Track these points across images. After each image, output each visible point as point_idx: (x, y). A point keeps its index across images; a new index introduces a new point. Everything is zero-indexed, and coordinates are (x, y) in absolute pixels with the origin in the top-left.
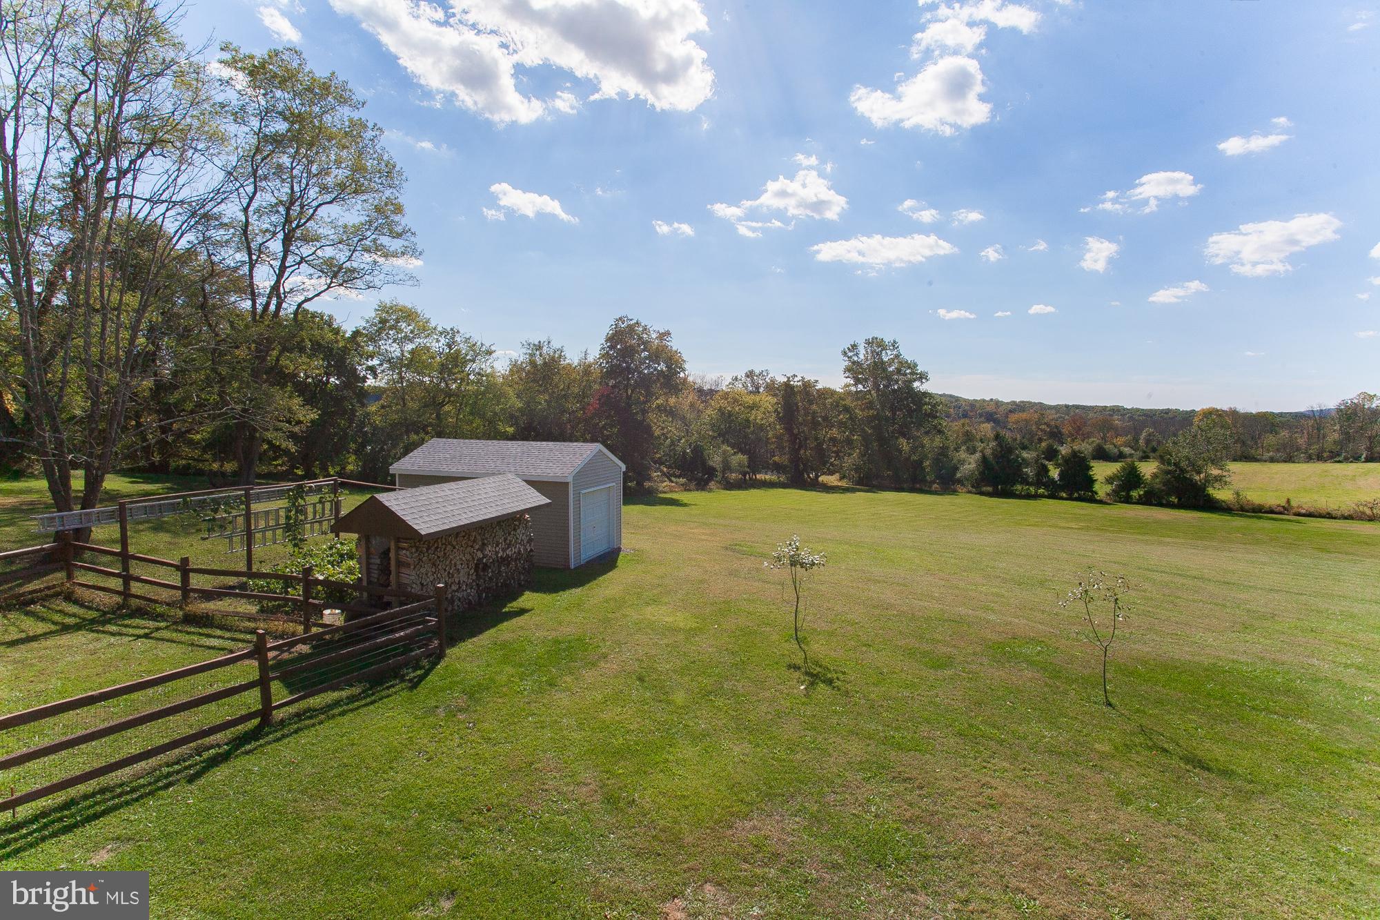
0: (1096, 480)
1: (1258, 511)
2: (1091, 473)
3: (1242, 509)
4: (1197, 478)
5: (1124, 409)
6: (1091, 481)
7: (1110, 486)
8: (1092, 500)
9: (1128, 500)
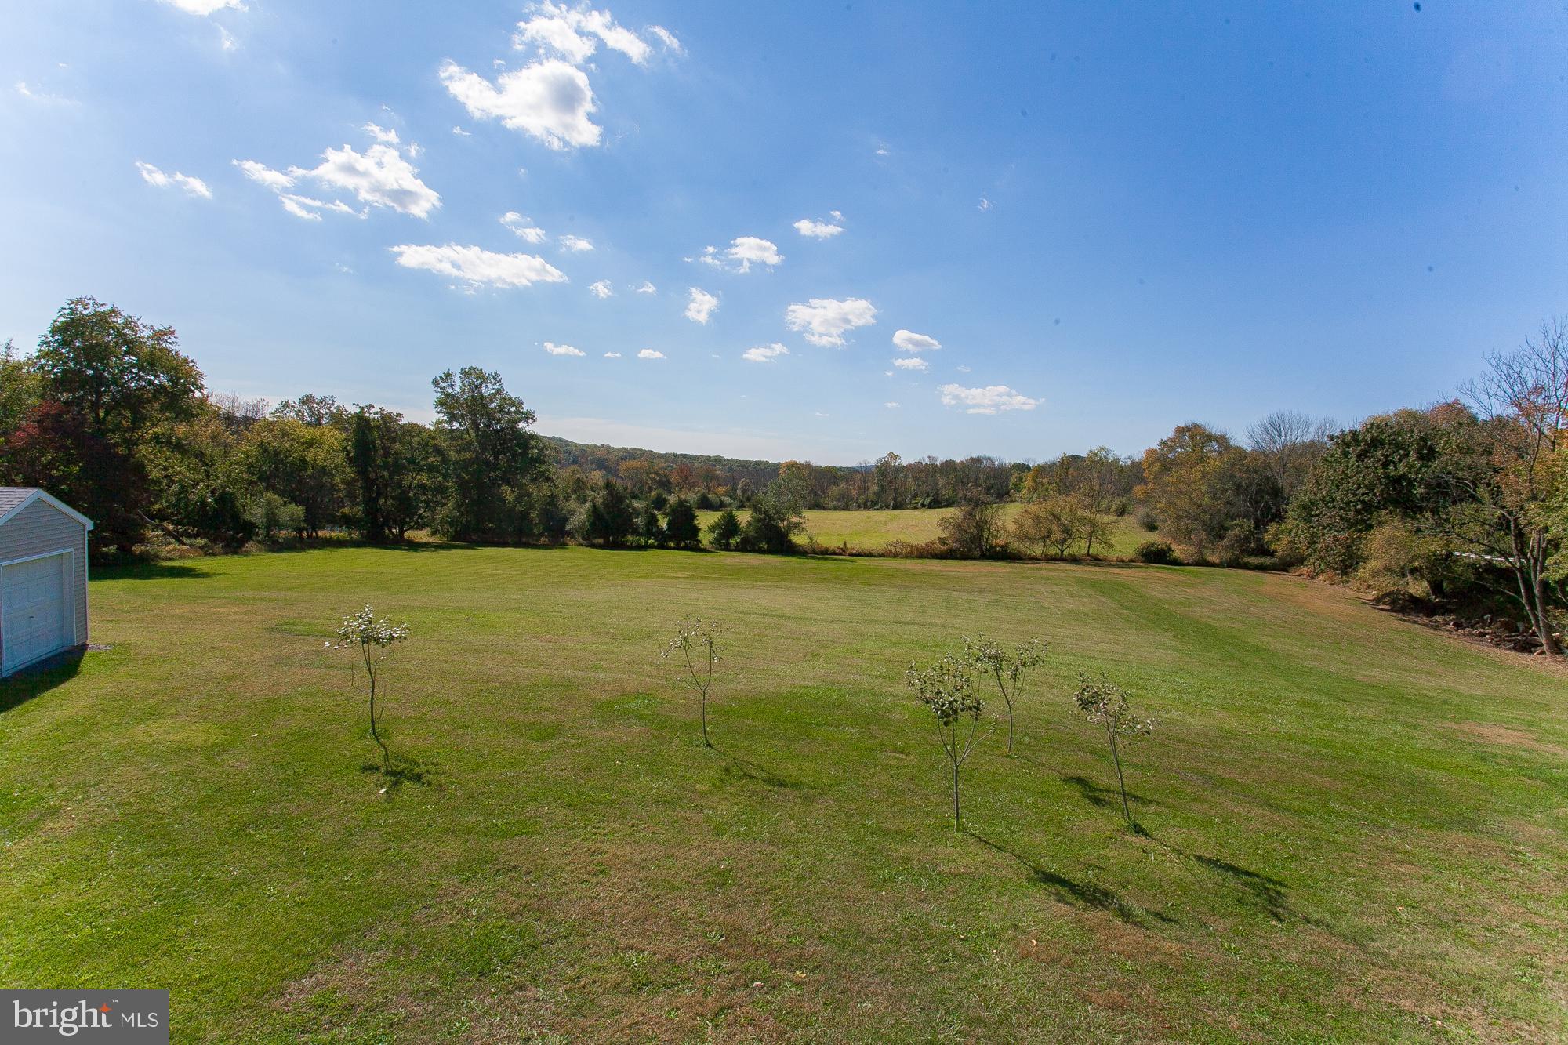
0: (700, 529)
1: (825, 553)
2: (696, 522)
3: (814, 552)
4: (781, 525)
5: (725, 460)
6: (695, 530)
7: (712, 534)
8: (697, 549)
9: (727, 548)
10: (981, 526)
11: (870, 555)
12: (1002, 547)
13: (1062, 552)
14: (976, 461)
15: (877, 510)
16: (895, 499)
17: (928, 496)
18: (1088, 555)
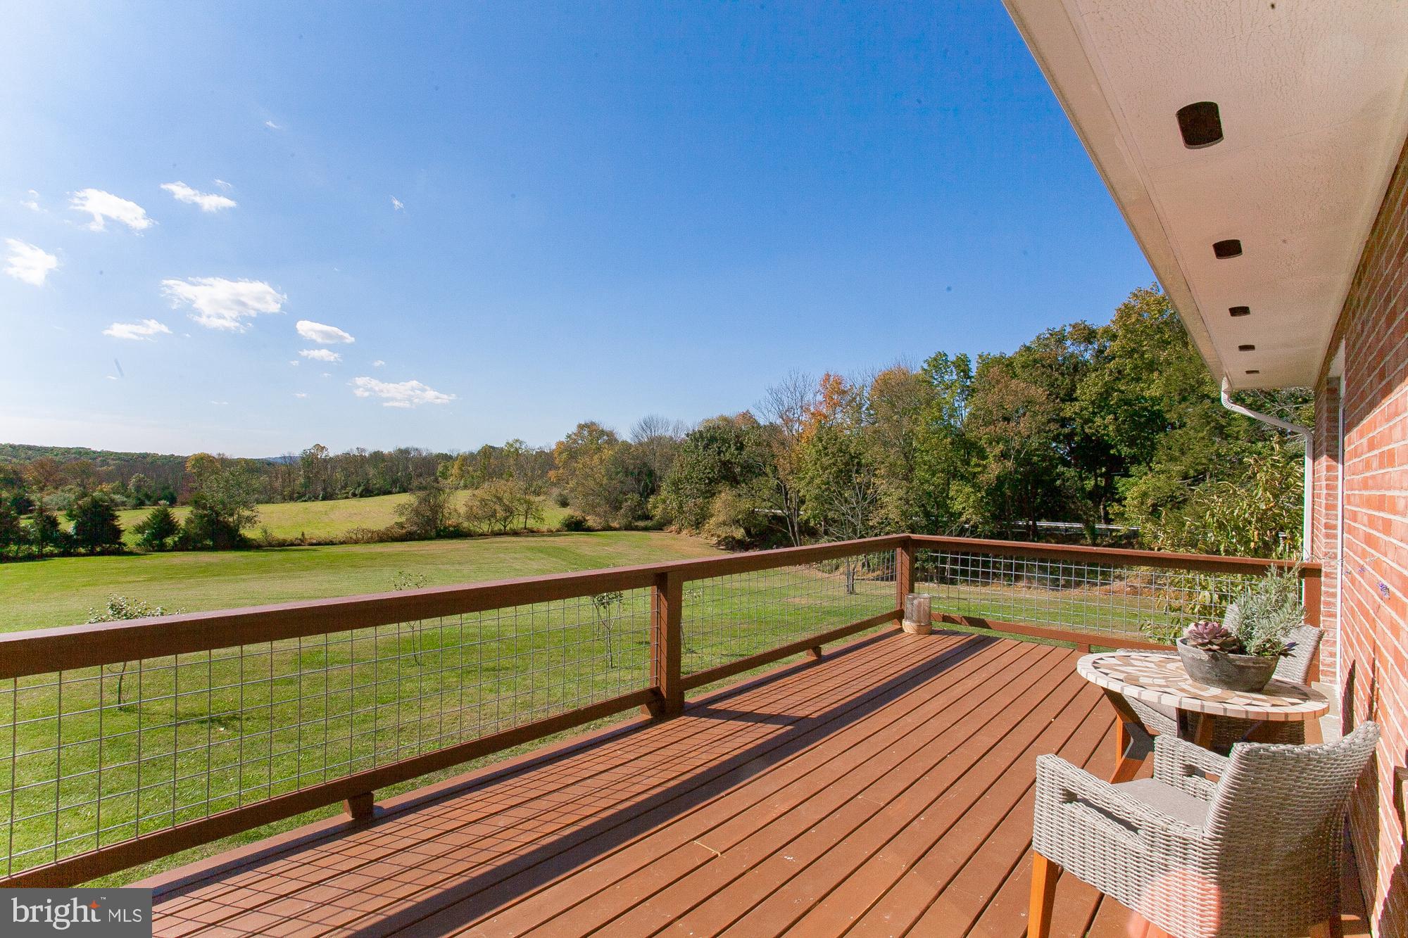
0: (124, 531)
1: (282, 545)
2: (116, 524)
3: (270, 545)
4: (231, 520)
6: (118, 532)
7: (140, 535)
8: (120, 552)
9: (162, 548)
10: (436, 509)
11: (331, 543)
12: (455, 527)
13: (505, 527)
14: (405, 452)
15: (305, 501)
16: (324, 489)
17: (359, 486)
18: (525, 528)
